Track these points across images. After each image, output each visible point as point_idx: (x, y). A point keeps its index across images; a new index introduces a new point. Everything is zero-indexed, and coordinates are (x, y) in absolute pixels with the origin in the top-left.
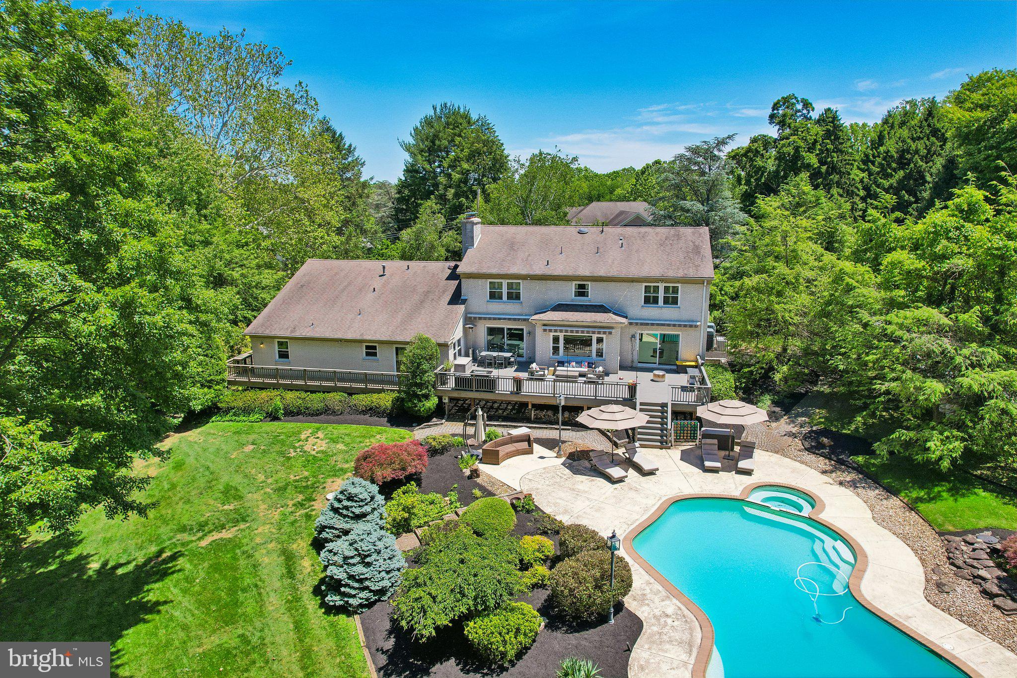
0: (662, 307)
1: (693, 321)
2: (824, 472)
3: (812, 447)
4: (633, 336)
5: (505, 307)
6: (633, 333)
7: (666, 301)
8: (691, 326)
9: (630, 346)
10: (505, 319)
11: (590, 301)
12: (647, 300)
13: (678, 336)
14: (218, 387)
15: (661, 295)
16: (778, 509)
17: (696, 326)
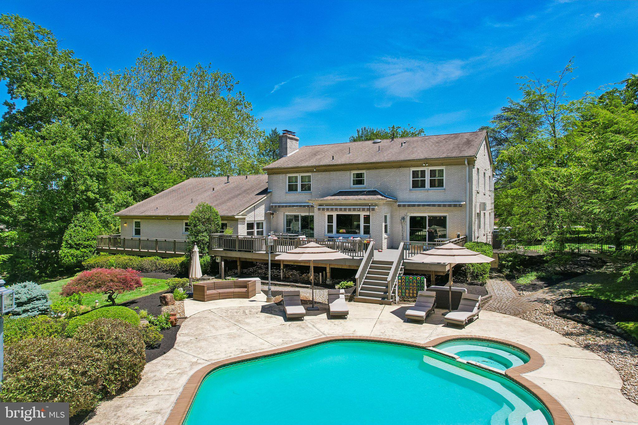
0: (429, 189)
1: (458, 202)
2: (567, 334)
3: (564, 311)
4: (403, 218)
5: (299, 197)
6: (403, 215)
7: (432, 184)
8: (455, 206)
9: (401, 228)
10: (297, 206)
11: (365, 188)
12: (415, 185)
13: (445, 217)
14: (83, 250)
15: (427, 179)
16: (465, 362)
17: (461, 206)
